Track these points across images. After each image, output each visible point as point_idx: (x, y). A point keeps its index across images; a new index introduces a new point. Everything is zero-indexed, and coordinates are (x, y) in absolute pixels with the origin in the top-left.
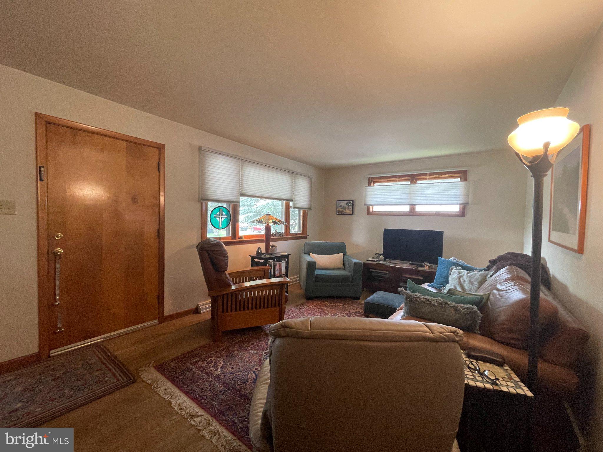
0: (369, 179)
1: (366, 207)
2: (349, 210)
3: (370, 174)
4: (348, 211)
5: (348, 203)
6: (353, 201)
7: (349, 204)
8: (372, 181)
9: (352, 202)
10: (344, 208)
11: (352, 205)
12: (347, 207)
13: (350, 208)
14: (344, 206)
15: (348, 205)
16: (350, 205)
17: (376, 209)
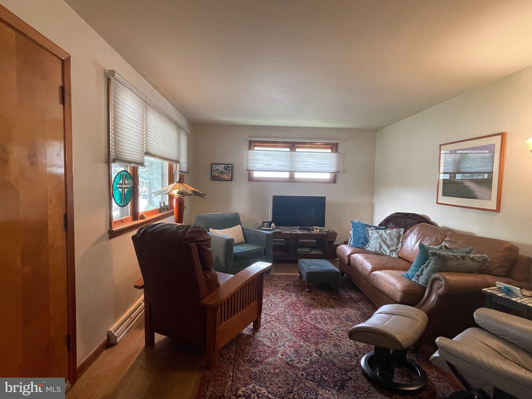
0: (250, 141)
1: (247, 172)
2: (227, 175)
3: (250, 137)
4: (226, 177)
5: (226, 167)
6: (232, 165)
7: (228, 168)
8: (252, 144)
9: (231, 166)
10: (222, 173)
11: (231, 169)
12: (225, 172)
13: (229, 173)
14: (221, 170)
15: (226, 169)
16: (229, 170)
17: (256, 175)
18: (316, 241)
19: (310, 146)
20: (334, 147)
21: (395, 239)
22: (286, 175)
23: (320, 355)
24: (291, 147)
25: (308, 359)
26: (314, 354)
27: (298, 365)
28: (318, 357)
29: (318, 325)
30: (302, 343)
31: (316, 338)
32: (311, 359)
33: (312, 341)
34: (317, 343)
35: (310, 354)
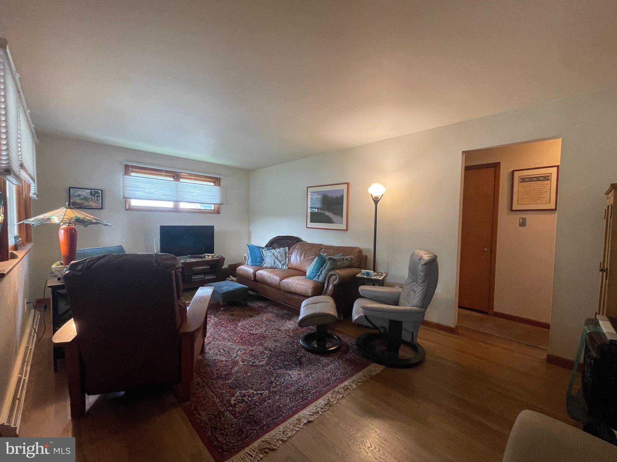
0: (125, 165)
1: (124, 200)
2: (95, 202)
3: (126, 160)
4: (93, 204)
5: (94, 193)
6: (102, 191)
7: (95, 194)
8: (128, 169)
9: (100, 192)
10: (86, 199)
11: (101, 195)
12: (92, 199)
13: (97, 200)
14: (85, 197)
15: (94, 196)
16: (97, 196)
17: (134, 203)
18: (209, 267)
19: (195, 178)
20: (217, 181)
21: (284, 256)
22: (170, 205)
23: (270, 350)
24: (174, 176)
25: (265, 357)
26: (266, 352)
27: (260, 363)
28: (271, 352)
29: (251, 332)
30: (251, 348)
31: (258, 341)
32: (267, 356)
33: (257, 344)
34: (261, 344)
35: (262, 353)
